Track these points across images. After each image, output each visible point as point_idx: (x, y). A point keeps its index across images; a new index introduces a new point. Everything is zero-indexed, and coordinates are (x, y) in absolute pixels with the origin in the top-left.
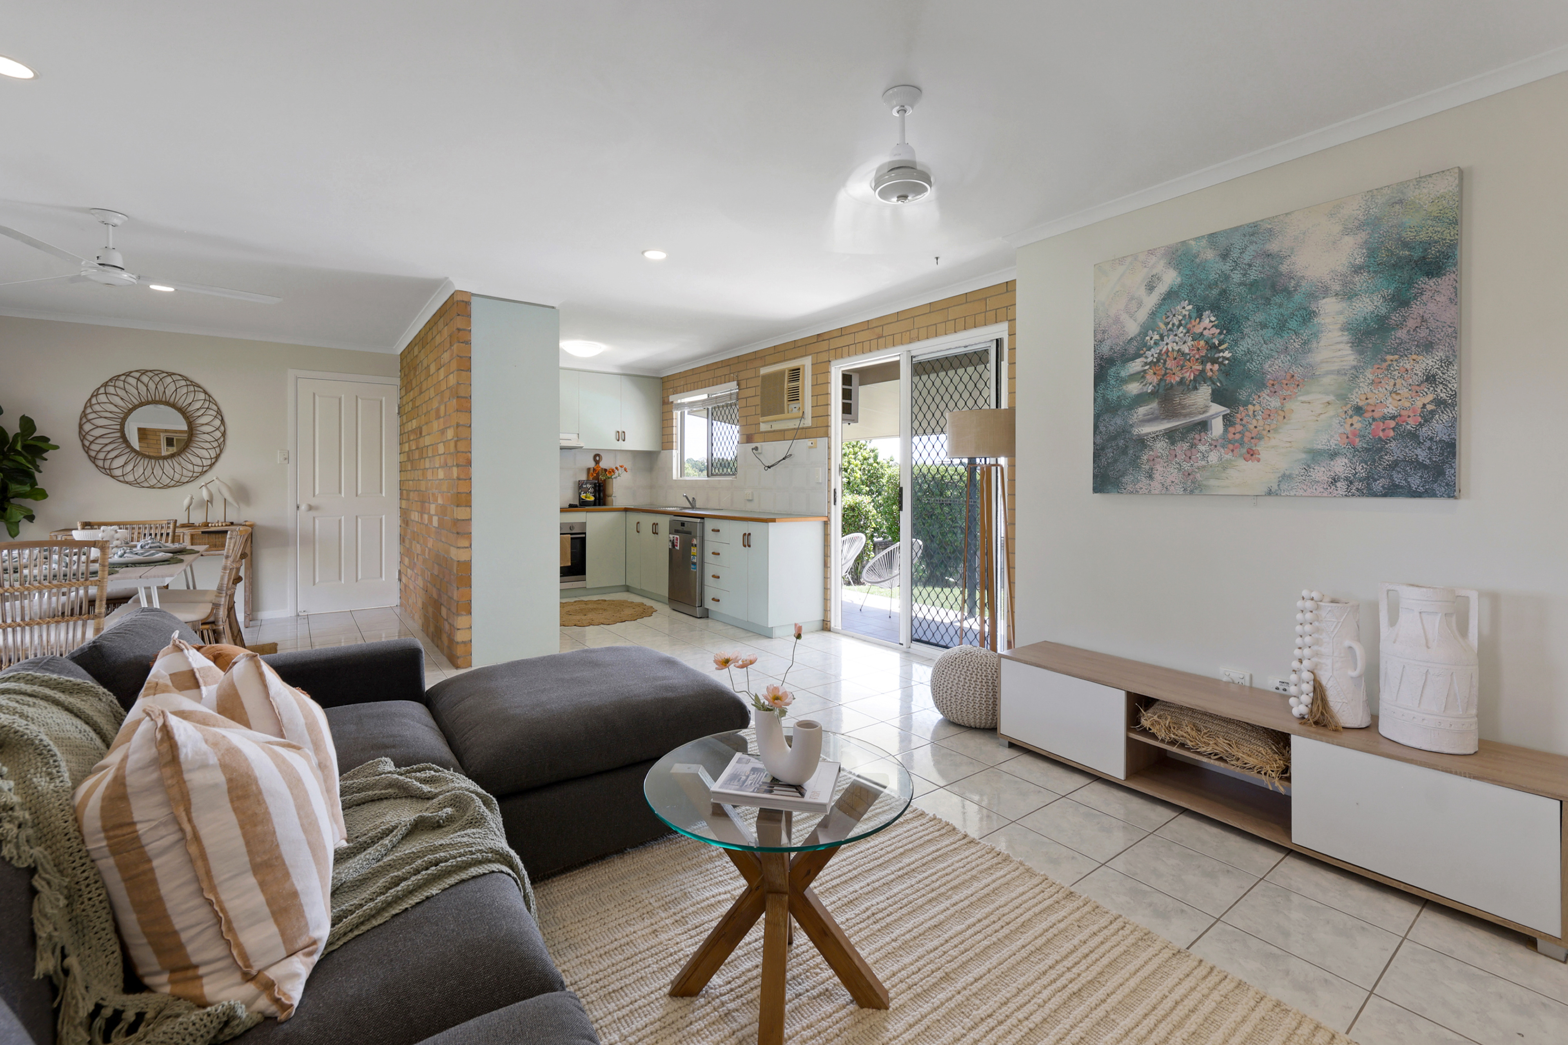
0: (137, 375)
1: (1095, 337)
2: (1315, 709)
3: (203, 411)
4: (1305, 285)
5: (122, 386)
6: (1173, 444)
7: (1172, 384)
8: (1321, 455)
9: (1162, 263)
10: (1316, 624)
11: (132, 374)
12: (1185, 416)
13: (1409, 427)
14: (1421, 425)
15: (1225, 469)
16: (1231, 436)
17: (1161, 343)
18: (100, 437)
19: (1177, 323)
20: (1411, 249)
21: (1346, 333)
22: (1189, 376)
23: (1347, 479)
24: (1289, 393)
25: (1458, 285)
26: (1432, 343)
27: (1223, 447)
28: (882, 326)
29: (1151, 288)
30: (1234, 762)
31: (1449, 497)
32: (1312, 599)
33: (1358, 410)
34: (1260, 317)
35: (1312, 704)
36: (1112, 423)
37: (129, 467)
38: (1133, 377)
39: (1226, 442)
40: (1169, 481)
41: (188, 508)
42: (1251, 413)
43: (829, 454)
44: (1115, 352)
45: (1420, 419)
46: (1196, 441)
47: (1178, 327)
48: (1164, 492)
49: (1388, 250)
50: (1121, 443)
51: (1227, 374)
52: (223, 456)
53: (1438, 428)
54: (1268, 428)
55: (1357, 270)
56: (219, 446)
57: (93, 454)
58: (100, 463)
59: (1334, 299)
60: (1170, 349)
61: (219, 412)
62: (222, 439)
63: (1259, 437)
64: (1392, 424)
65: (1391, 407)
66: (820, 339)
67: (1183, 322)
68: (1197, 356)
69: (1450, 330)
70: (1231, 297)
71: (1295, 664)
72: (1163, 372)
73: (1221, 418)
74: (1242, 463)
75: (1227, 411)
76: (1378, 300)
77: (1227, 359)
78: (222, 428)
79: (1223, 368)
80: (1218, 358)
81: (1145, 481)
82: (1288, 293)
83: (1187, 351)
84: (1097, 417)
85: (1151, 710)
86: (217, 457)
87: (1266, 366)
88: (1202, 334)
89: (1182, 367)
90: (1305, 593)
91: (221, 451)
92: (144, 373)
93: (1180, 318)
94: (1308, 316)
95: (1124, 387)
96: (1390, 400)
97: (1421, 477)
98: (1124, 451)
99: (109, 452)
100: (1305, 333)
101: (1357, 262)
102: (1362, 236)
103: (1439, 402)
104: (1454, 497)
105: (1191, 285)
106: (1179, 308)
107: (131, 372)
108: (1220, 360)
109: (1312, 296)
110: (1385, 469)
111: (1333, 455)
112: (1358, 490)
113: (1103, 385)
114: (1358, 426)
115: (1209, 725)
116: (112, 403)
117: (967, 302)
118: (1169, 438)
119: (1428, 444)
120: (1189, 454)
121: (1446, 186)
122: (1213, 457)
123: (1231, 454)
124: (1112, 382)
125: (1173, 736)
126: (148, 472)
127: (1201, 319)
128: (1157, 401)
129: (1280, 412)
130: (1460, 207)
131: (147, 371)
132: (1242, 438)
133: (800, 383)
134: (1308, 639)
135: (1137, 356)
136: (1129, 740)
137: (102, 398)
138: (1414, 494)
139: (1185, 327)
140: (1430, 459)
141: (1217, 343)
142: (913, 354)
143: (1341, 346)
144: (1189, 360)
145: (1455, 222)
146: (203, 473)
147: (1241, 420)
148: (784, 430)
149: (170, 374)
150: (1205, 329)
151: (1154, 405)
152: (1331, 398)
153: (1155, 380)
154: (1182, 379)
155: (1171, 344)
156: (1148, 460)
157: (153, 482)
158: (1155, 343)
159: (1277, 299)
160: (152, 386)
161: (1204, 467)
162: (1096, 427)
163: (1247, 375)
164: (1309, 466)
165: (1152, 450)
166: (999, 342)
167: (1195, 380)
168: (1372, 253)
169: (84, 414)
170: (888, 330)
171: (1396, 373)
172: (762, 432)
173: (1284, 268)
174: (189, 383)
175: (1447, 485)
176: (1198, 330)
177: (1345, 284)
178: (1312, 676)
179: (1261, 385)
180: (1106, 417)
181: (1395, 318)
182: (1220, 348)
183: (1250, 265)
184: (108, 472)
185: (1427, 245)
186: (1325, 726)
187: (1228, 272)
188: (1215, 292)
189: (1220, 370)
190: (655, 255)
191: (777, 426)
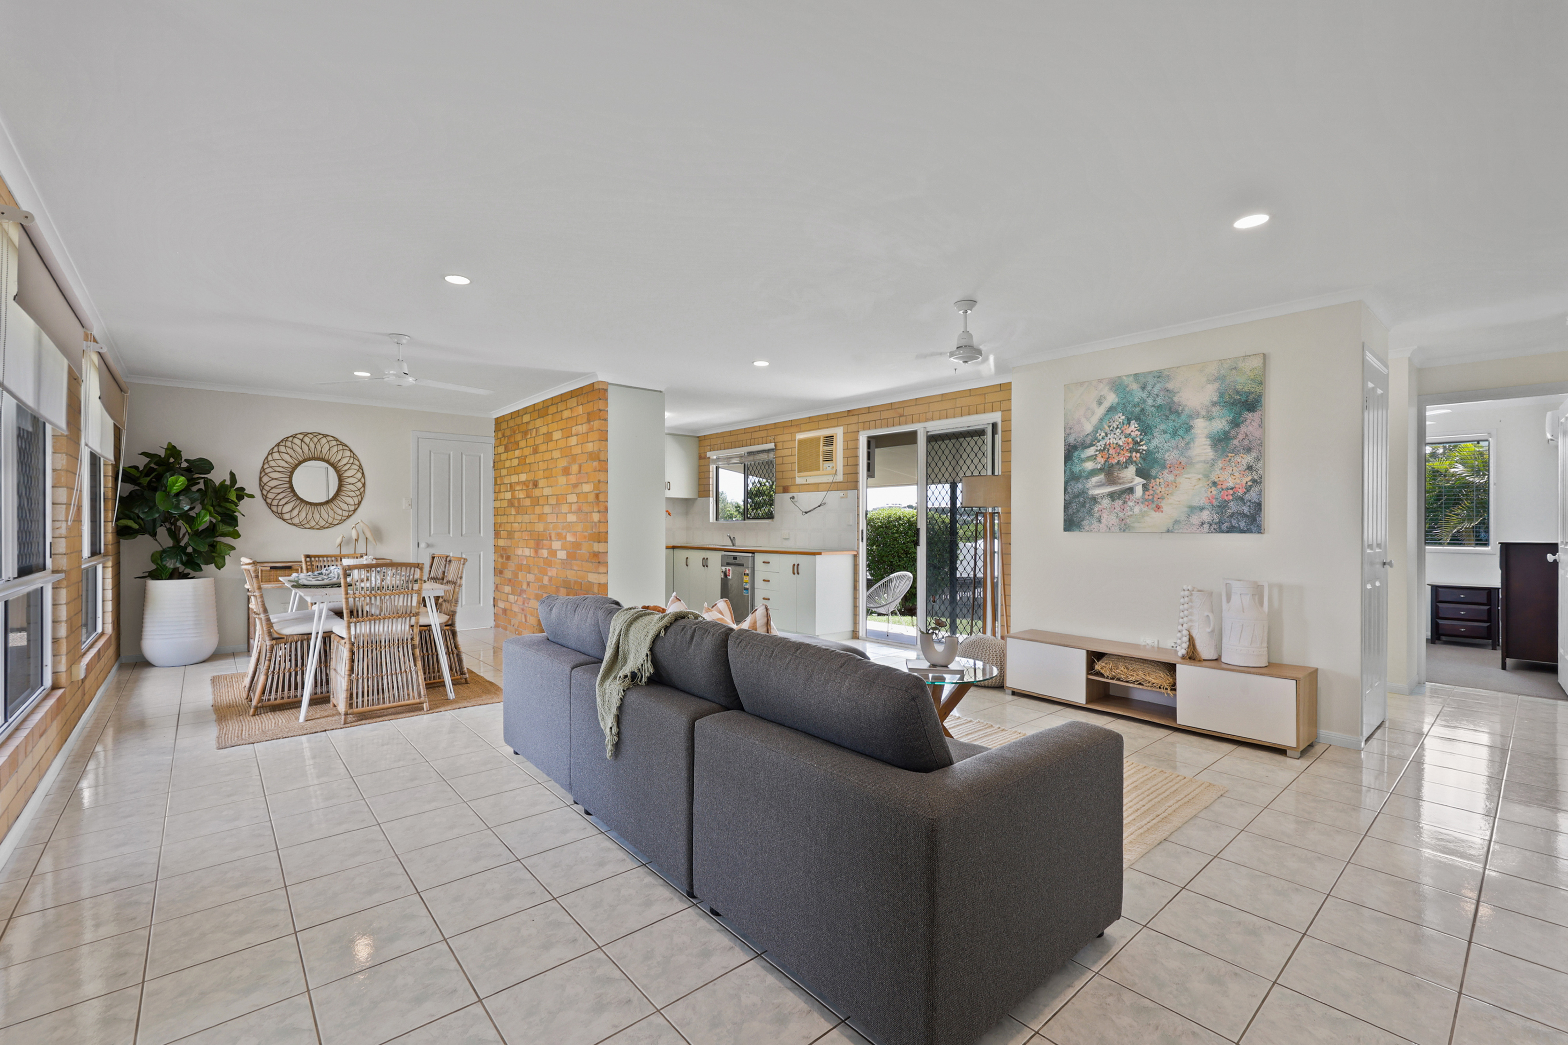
0: (301, 436)
1: (1065, 431)
2: (1189, 650)
3: (348, 466)
4: (1187, 411)
5: (290, 446)
6: (1113, 501)
7: (1113, 465)
8: (1196, 509)
9: (1107, 388)
10: (1190, 604)
11: (297, 436)
12: (1121, 484)
13: (1239, 494)
14: (1245, 493)
15: (1143, 516)
16: (1146, 497)
17: (1106, 438)
18: (274, 487)
19: (1115, 427)
20: (1241, 395)
21: (1208, 439)
22: (1123, 459)
23: (1209, 523)
24: (1178, 472)
25: (1262, 417)
26: (1250, 448)
27: (1142, 503)
28: (904, 407)
29: (1100, 403)
30: (1148, 684)
31: (1259, 533)
32: (1188, 590)
33: (1215, 484)
34: (1163, 427)
35: (1188, 648)
36: (1076, 487)
37: (295, 512)
38: (1089, 458)
39: (1144, 501)
40: (1110, 525)
41: (340, 545)
42: (1158, 483)
43: (858, 503)
44: (1077, 442)
45: (1245, 490)
46: (1127, 500)
47: (1116, 429)
48: (1108, 531)
49: (1229, 395)
50: (1082, 499)
51: (1144, 459)
52: (363, 502)
53: (1253, 495)
54: (1167, 492)
55: (1214, 404)
56: (361, 494)
57: (269, 501)
58: (274, 509)
59: (1202, 420)
60: (1112, 443)
61: (361, 467)
62: (362, 489)
63: (1163, 498)
64: (1231, 492)
65: (1231, 483)
66: (850, 414)
67: (1119, 426)
68: (1127, 448)
69: (1259, 442)
70: (1147, 413)
71: (1180, 627)
72: (1107, 456)
73: (1141, 486)
74: (1153, 513)
75: (1145, 482)
76: (1224, 423)
77: (1145, 450)
78: (363, 479)
79: (1142, 455)
80: (1140, 449)
81: (1097, 524)
82: (1178, 414)
83: (1121, 444)
84: (1066, 483)
85: (1101, 661)
86: (360, 503)
87: (1166, 456)
88: (1130, 434)
89: (1119, 454)
90: (1185, 587)
91: (362, 499)
92: (306, 435)
93: (1118, 423)
94: (1189, 428)
95: (1083, 464)
96: (1230, 478)
97: (1245, 522)
98: (1083, 505)
99: (281, 499)
100: (1187, 438)
101: (1214, 400)
102: (1216, 385)
103: (1254, 481)
104: (1261, 533)
105: (1124, 404)
106: (1117, 417)
107: (297, 434)
108: (1141, 451)
109: (1190, 417)
110: (1228, 517)
111: (1202, 509)
112: (1214, 529)
113: (1070, 463)
114: (1214, 493)
115: (1134, 666)
116: (283, 460)
117: (970, 396)
118: (1111, 497)
119: (1248, 503)
120: (1122, 507)
121: (1257, 363)
122: (1137, 509)
123: (1147, 507)
124: (1076, 461)
125: (1113, 674)
126: (310, 516)
127: (1129, 425)
128: (1103, 474)
129: (1174, 484)
130: (1264, 375)
131: (308, 433)
132: (1153, 498)
133: (833, 448)
134: (1186, 612)
135: (1091, 445)
136: (1088, 680)
137: (276, 456)
138: (1242, 531)
139: (1120, 429)
140: (1250, 512)
141: (1139, 440)
142: (928, 430)
143: (1206, 447)
144: (1123, 450)
145: (1261, 383)
146: (349, 517)
147: (1153, 487)
148: (818, 484)
149: (325, 436)
150: (1132, 431)
151: (1101, 477)
152: (1200, 476)
153: (1103, 461)
154: (1119, 461)
155: (1112, 439)
156: (1098, 511)
157: (313, 523)
158: (1103, 438)
159: (1172, 417)
160: (312, 446)
161: (1131, 515)
162: (1065, 489)
163: (1155, 461)
164: (1189, 515)
165: (1101, 504)
166: (994, 426)
167: (1126, 462)
168: (1221, 395)
169: (263, 469)
170: (907, 411)
171: (1233, 464)
172: (797, 485)
173: (1176, 399)
174: (339, 443)
175: (1258, 526)
176: (1128, 431)
177: (1208, 412)
178: (1188, 633)
179: (1164, 467)
180: (1072, 483)
181: (1233, 433)
182: (1141, 444)
183: (1157, 395)
184: (280, 515)
185: (1249, 393)
186: (1194, 659)
187: (1145, 398)
188: (1138, 409)
189: (1140, 457)
190: (761, 364)
191: (811, 480)
